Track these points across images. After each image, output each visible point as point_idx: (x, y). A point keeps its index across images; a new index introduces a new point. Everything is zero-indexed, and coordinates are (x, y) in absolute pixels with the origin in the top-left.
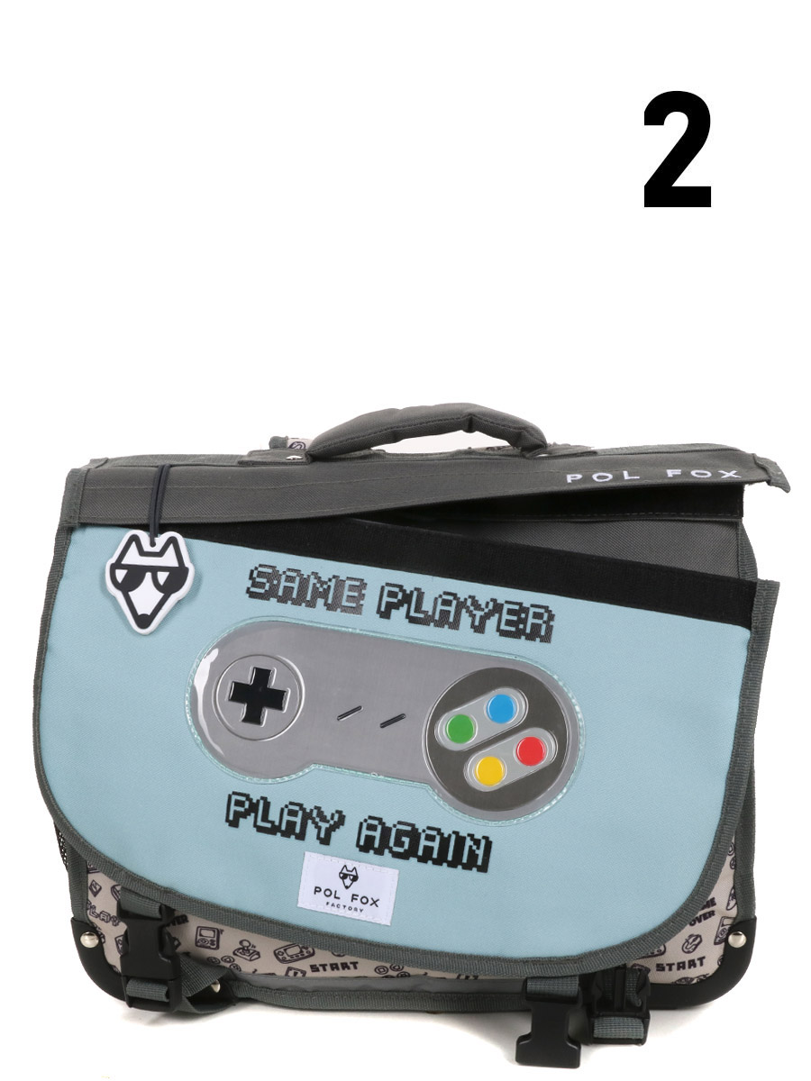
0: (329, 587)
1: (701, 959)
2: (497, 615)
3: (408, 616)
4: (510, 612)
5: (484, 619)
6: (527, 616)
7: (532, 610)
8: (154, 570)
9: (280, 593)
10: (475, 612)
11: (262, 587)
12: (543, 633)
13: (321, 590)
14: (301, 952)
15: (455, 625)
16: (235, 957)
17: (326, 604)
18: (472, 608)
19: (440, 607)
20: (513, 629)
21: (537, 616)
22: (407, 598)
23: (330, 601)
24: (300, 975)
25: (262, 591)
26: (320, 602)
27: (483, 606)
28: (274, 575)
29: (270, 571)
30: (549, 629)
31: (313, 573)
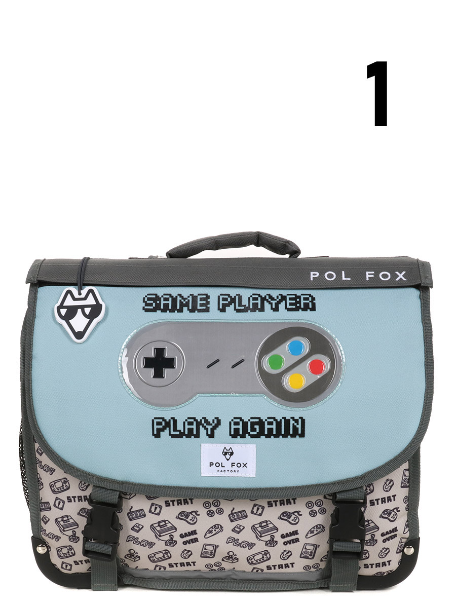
0: (189, 300)
1: (389, 562)
2: (284, 302)
3: (235, 309)
4: (290, 299)
5: (277, 304)
6: (300, 300)
7: (302, 297)
8: (82, 307)
9: (162, 307)
10: (271, 302)
11: (153, 305)
12: (310, 307)
13: (184, 303)
14: (164, 556)
15: (262, 309)
16: (125, 559)
17: (188, 309)
18: (269, 300)
19: (252, 302)
20: (294, 307)
21: (305, 299)
22: (233, 300)
23: (190, 308)
24: (162, 569)
25: (152, 308)
26: (185, 309)
27: (276, 298)
28: (157, 298)
29: (154, 296)
30: (314, 305)
31: (178, 295)
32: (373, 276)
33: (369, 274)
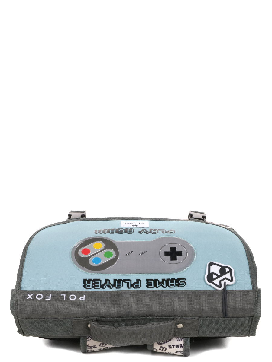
0: (159, 285)
2: (102, 284)
3: (131, 281)
4: (98, 286)
5: (106, 282)
6: (92, 285)
7: (91, 287)
8: (218, 277)
9: (174, 281)
10: (109, 284)
11: (180, 282)
12: (86, 281)
13: (161, 284)
15: (115, 280)
17: (159, 281)
18: (110, 285)
19: (121, 284)
20: (96, 281)
21: (89, 286)
22: (132, 285)
23: (157, 281)
25: (181, 280)
26: (161, 281)
27: (107, 286)
28: (178, 285)
29: (180, 286)
30: (84, 282)
31: (165, 287)
32: (47, 297)
33: (49, 298)
